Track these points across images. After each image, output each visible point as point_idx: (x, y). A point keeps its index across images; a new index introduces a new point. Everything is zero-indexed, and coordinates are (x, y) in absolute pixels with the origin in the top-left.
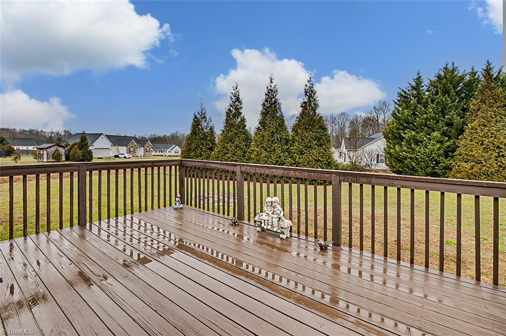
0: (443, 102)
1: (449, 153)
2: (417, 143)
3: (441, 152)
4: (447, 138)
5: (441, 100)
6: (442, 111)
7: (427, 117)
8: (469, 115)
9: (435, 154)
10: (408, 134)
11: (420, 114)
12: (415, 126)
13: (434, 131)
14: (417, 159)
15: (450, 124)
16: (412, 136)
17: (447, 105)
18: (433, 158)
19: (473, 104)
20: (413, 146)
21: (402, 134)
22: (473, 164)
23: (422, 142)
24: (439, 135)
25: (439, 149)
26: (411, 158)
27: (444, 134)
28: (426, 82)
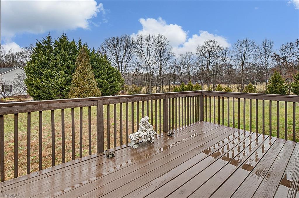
0: (64, 54)
1: (68, 82)
2: (52, 77)
3: (65, 82)
4: (67, 75)
5: (64, 53)
6: (64, 60)
7: (57, 62)
8: (77, 63)
9: (62, 83)
10: (46, 72)
11: (52, 59)
12: (49, 66)
13: (61, 70)
14: (52, 87)
15: (68, 67)
16: (48, 72)
17: (66, 56)
18: (61, 86)
19: (77, 58)
20: (49, 79)
21: (41, 71)
22: (80, 87)
23: (55, 76)
24: (63, 73)
25: (64, 81)
26: (48, 86)
27: (65, 72)
28: (53, 41)
